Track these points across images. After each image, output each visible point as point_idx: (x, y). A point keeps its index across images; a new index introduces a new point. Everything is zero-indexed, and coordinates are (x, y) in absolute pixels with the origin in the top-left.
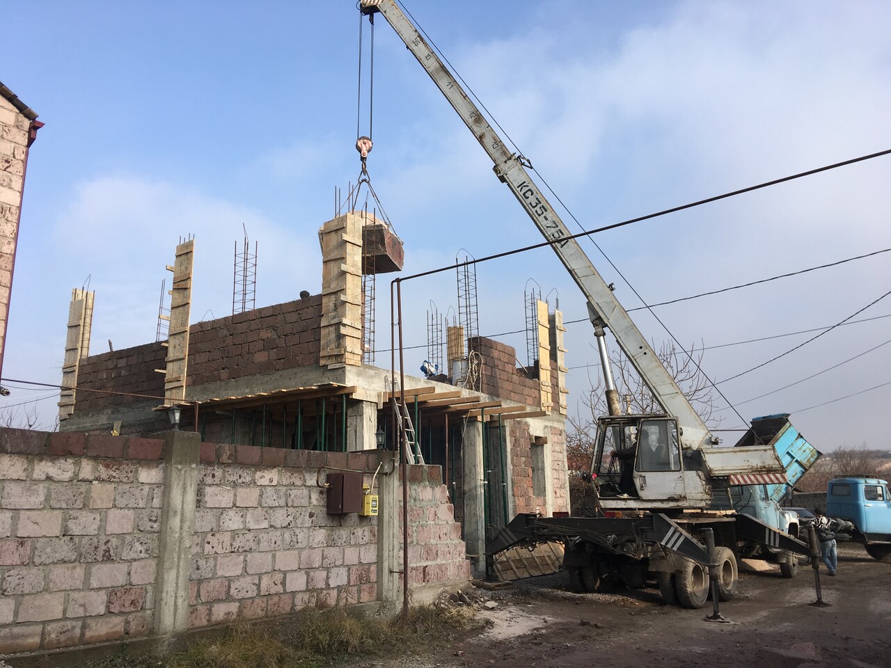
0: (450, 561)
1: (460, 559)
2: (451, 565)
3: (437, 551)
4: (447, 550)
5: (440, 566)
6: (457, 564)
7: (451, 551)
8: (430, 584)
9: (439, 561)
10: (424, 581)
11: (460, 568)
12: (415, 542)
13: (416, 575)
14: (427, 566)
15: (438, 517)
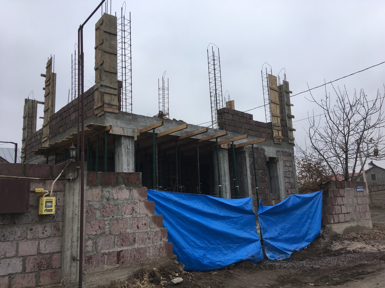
0: (150, 245)
1: (162, 243)
2: (151, 248)
3: (135, 238)
4: (146, 236)
5: (138, 250)
6: (158, 247)
7: (151, 237)
8: (124, 266)
9: (136, 246)
10: (118, 263)
11: (161, 250)
12: (108, 233)
13: (108, 259)
14: (122, 251)
15: (136, 212)
